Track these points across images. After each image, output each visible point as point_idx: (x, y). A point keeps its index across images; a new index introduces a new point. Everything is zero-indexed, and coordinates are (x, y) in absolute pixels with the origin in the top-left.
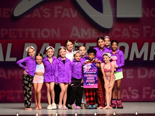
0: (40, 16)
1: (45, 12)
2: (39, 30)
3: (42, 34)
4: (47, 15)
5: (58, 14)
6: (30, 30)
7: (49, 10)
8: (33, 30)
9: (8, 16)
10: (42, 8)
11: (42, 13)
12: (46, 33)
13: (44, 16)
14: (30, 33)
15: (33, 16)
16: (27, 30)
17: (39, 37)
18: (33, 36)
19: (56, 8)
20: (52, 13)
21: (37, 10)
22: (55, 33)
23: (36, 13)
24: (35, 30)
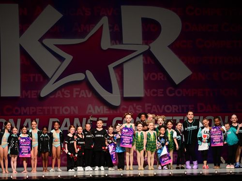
0: (61, 96)
1: (66, 93)
2: (61, 108)
3: (63, 111)
4: (67, 95)
5: (76, 95)
6: (54, 108)
7: (69, 91)
8: (56, 108)
9: (36, 97)
10: (63, 90)
11: (63, 94)
12: (66, 110)
13: (65, 96)
14: (54, 110)
15: (56, 97)
16: (51, 108)
17: (61, 113)
18: (56, 113)
19: (75, 90)
20: (72, 94)
21: (60, 92)
22: (74, 110)
23: (59, 94)
24: (58, 108)
